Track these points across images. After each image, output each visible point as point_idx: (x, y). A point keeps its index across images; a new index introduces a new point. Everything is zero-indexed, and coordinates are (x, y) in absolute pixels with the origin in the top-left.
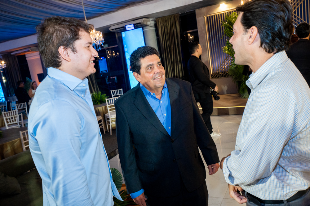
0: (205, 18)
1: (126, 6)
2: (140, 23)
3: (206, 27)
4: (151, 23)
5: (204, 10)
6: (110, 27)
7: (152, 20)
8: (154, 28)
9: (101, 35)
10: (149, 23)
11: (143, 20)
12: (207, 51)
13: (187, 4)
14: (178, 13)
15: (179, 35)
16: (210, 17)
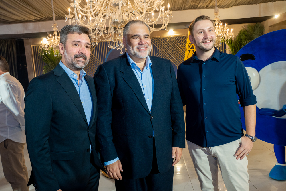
0: (32, 46)
3: (33, 53)
5: (30, 40)
12: (33, 72)
14: (15, 39)
15: (15, 56)
16: (35, 46)
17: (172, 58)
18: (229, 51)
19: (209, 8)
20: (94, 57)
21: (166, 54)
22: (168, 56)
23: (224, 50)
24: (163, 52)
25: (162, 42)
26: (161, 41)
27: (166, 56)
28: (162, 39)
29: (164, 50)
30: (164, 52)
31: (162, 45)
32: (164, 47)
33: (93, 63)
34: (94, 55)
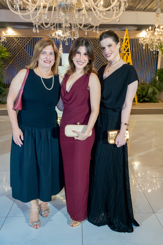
17: (106, 61)
18: (161, 58)
19: (146, 11)
20: (27, 54)
21: (100, 55)
22: (102, 58)
23: (156, 56)
24: (97, 54)
25: (97, 43)
26: (96, 41)
27: (100, 58)
28: (97, 40)
29: (99, 51)
30: (99, 54)
31: (97, 45)
32: (98, 48)
33: (26, 60)
34: (27, 51)
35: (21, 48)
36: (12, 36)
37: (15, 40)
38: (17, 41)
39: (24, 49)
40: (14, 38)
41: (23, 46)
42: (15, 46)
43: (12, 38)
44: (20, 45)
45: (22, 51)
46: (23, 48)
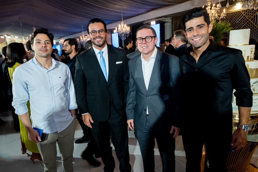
1: (152, 10)
2: (160, 21)
4: (169, 20)
6: (144, 22)
7: (170, 19)
8: (171, 24)
9: (129, 28)
10: (167, 21)
11: (162, 19)
13: (187, 10)
35: (248, 20)
36: (239, 10)
37: (242, 14)
38: (244, 13)
39: (251, 21)
40: (241, 12)
41: (250, 18)
42: (241, 20)
43: (239, 12)
44: (247, 17)
45: (248, 23)
46: (249, 20)
